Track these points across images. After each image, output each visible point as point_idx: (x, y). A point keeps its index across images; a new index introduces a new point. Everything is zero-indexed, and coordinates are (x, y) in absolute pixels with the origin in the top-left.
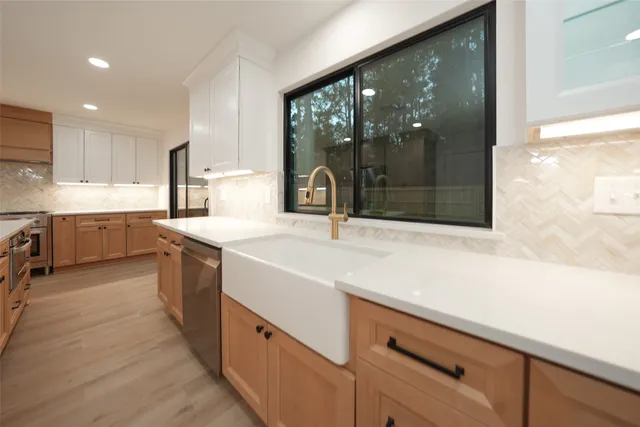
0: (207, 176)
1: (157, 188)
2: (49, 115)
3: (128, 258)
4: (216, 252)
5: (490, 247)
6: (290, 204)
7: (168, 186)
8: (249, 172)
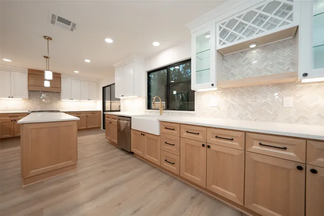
0: (121, 98)
1: (96, 102)
2: (60, 74)
3: (87, 129)
4: (129, 119)
5: (194, 115)
6: (149, 107)
7: (102, 101)
8: (137, 96)
